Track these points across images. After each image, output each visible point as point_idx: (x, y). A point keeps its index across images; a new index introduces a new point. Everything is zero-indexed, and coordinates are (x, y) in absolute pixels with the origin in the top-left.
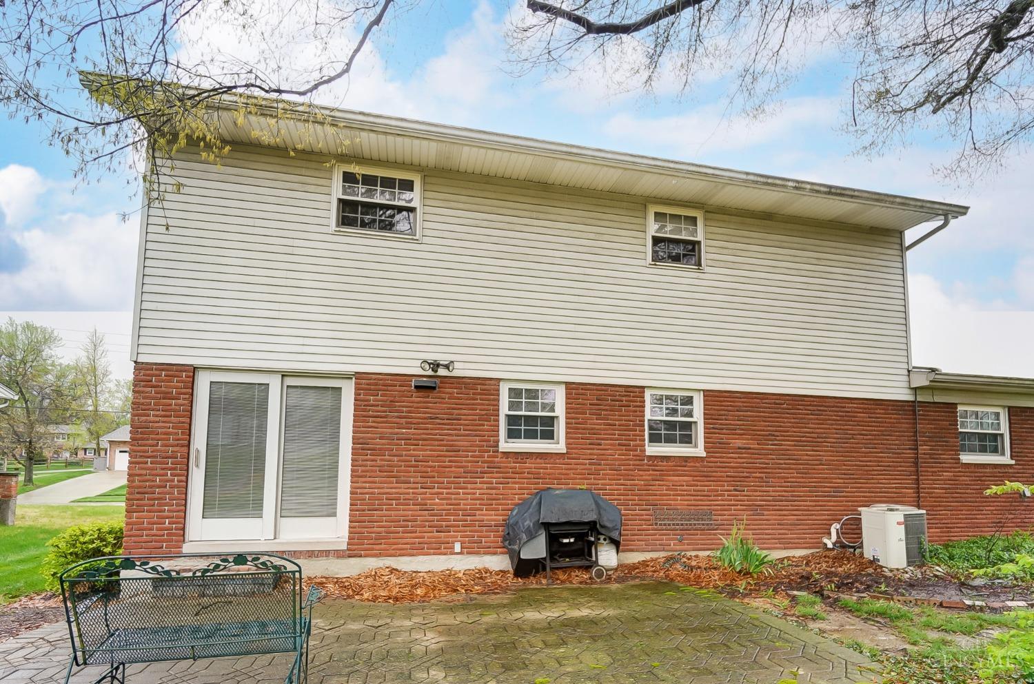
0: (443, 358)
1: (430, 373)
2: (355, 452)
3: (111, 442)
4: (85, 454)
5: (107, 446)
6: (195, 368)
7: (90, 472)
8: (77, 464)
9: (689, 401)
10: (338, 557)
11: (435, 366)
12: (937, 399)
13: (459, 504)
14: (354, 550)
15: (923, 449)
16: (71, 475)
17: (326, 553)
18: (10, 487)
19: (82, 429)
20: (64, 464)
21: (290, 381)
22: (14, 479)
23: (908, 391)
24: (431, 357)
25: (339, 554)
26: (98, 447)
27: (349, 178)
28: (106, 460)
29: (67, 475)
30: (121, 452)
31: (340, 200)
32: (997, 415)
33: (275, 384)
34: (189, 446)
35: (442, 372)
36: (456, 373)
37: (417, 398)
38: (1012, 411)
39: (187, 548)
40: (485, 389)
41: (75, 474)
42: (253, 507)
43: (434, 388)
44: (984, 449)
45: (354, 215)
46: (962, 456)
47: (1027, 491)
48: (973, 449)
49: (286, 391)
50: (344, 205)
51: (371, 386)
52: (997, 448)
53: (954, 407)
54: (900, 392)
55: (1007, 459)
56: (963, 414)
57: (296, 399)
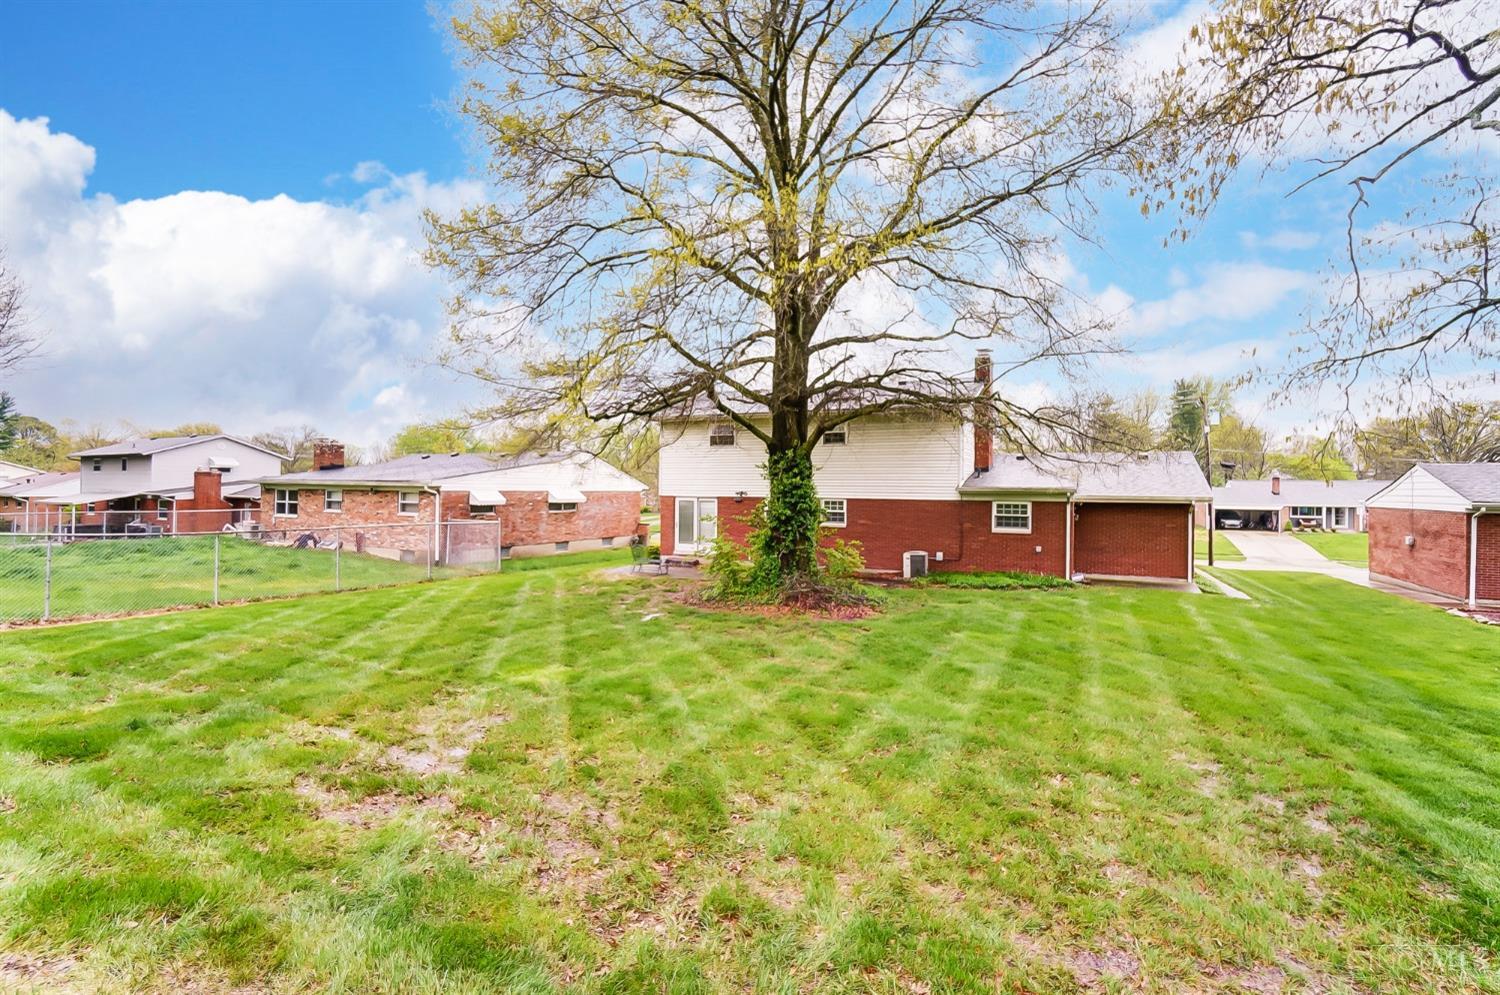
0: (744, 490)
1: (739, 496)
6: (675, 497)
9: (841, 503)
11: (742, 493)
12: (976, 499)
15: (967, 525)
21: (699, 499)
23: (958, 495)
24: (740, 490)
32: (1025, 507)
33: (695, 500)
34: (674, 520)
35: (743, 495)
36: (748, 496)
37: (736, 505)
38: (1034, 503)
42: (691, 540)
43: (741, 502)
44: (1016, 525)
45: (714, 441)
46: (995, 529)
47: (1039, 549)
48: (1008, 525)
49: (699, 503)
50: (712, 438)
51: (722, 501)
52: (1025, 525)
53: (990, 503)
54: (954, 497)
55: (1028, 531)
56: (999, 506)
57: (703, 505)
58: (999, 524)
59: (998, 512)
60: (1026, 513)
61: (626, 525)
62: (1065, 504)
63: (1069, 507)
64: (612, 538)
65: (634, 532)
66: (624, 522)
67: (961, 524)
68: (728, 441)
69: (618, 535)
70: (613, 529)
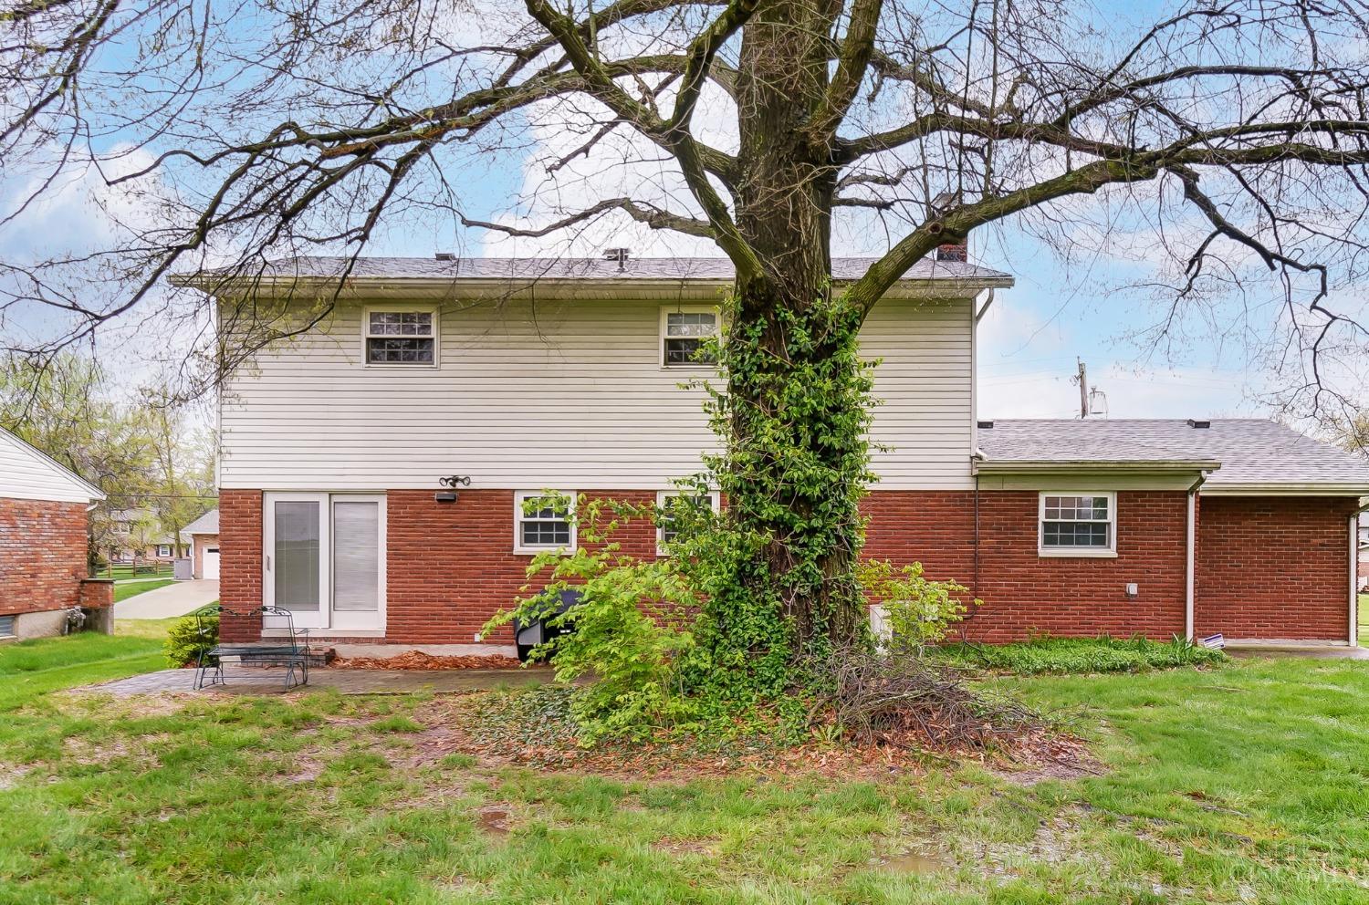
0: (460, 473)
1: (449, 487)
2: (389, 557)
3: (196, 536)
4: (158, 554)
5: (191, 541)
6: (263, 492)
7: (169, 583)
8: (148, 571)
10: (379, 644)
11: (456, 480)
12: (1007, 487)
13: (478, 601)
14: (392, 637)
16: (146, 587)
17: (369, 640)
18: (107, 595)
19: (149, 513)
20: (132, 571)
21: (335, 498)
22: (110, 586)
23: (969, 480)
24: (450, 473)
25: (380, 641)
26: (179, 544)
27: (374, 317)
28: (190, 564)
29: (140, 587)
30: (210, 551)
31: (368, 339)
32: (1103, 502)
33: (323, 501)
34: (262, 554)
35: (460, 486)
36: (472, 486)
37: (440, 509)
38: (1122, 496)
39: (264, 634)
40: (500, 500)
41: (151, 586)
42: (312, 602)
43: (454, 501)
44: (1082, 541)
45: (380, 350)
46: (1044, 551)
47: (1133, 589)
48: (1067, 541)
49: (333, 506)
50: (372, 342)
51: (400, 501)
52: (1101, 541)
53: (1035, 494)
54: (960, 481)
55: (1110, 552)
56: (1049, 502)
57: (343, 513)
58: (1049, 541)
59: (1048, 514)
60: (1104, 514)
61: (51, 586)
62: (1185, 494)
63: (1192, 500)
64: (15, 616)
65: (71, 601)
66: (44, 575)
67: (975, 542)
68: (416, 350)
69: (31, 609)
70: (18, 593)
